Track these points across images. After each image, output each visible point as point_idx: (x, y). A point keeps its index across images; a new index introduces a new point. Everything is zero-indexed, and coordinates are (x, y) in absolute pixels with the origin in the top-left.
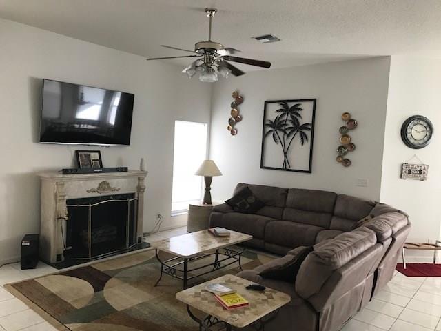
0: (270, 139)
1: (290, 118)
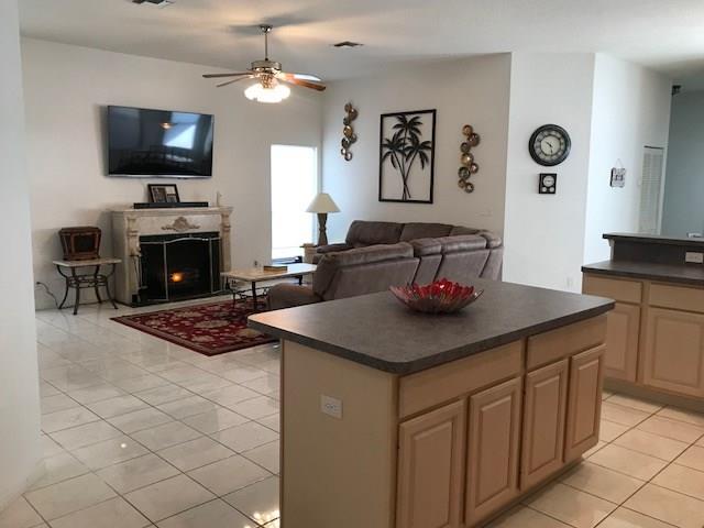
0: (388, 162)
1: (408, 136)
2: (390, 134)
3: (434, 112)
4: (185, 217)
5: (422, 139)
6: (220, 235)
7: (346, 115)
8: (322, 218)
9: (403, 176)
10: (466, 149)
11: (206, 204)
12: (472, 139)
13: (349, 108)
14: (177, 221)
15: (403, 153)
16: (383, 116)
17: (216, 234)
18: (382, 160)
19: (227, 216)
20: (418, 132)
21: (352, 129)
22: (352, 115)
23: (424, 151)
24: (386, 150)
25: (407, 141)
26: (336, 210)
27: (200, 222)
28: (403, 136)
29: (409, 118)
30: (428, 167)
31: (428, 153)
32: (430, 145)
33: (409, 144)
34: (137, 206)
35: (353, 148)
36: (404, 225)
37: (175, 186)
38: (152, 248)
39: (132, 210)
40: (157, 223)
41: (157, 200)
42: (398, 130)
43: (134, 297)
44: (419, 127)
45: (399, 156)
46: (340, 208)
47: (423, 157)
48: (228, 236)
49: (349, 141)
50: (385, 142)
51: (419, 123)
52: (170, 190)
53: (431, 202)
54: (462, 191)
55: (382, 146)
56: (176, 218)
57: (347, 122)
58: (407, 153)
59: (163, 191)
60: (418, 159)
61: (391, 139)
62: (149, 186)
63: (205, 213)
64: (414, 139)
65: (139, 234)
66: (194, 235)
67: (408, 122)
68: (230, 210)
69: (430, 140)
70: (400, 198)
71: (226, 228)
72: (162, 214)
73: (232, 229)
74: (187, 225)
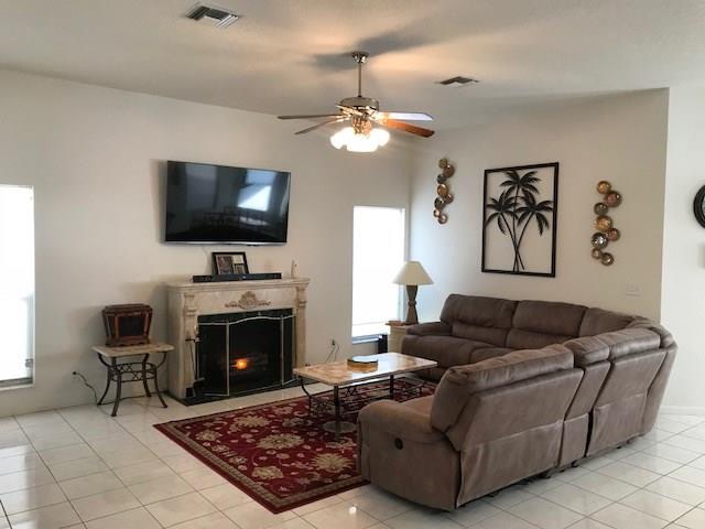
0: (494, 224)
1: (521, 194)
2: (496, 192)
3: (556, 165)
4: (254, 292)
5: (539, 199)
6: (294, 312)
7: (440, 171)
8: (412, 291)
9: (514, 243)
10: (601, 211)
11: (278, 276)
12: (610, 197)
13: (444, 164)
14: (243, 297)
15: (513, 215)
16: (487, 172)
17: (289, 311)
18: (486, 223)
19: (303, 290)
20: (534, 189)
21: (448, 188)
22: (448, 171)
23: (544, 213)
24: (491, 212)
25: (519, 201)
26: (428, 281)
27: (271, 297)
28: (513, 194)
29: (522, 174)
30: (548, 233)
31: (549, 216)
32: (551, 206)
33: (523, 204)
34: (197, 279)
35: (448, 209)
36: (517, 303)
37: (243, 254)
38: (212, 331)
39: (190, 285)
40: (220, 300)
41: (222, 271)
42: (507, 188)
43: (189, 391)
44: (535, 184)
45: (509, 219)
46: (433, 278)
47: (542, 221)
48: (303, 314)
49: (443, 201)
50: (490, 202)
51: (536, 179)
52: (237, 260)
53: (553, 275)
54: (597, 264)
55: (485, 206)
56: (244, 292)
57: (441, 180)
58: (519, 215)
59: (230, 260)
60: (534, 222)
61: (497, 198)
62: (214, 254)
63: (277, 286)
64: (529, 198)
65: (198, 313)
66: (264, 313)
67: (521, 178)
68: (306, 282)
69: (551, 198)
70: (511, 269)
71: (301, 304)
72: (227, 288)
73: (307, 304)
74: (255, 302)
